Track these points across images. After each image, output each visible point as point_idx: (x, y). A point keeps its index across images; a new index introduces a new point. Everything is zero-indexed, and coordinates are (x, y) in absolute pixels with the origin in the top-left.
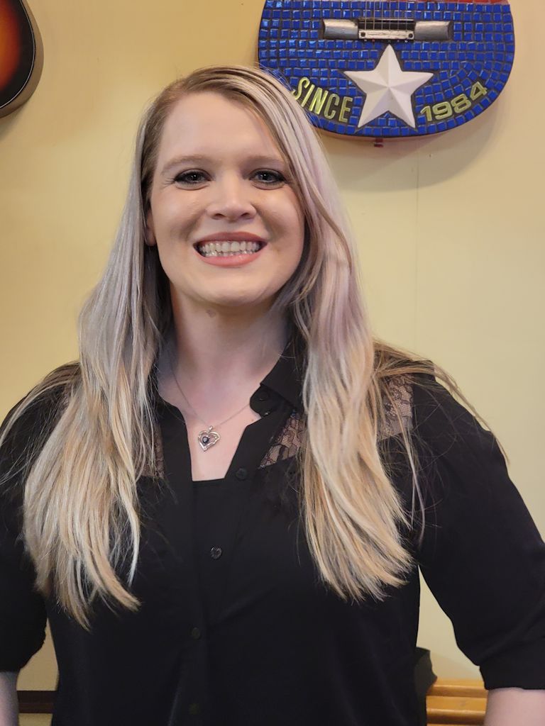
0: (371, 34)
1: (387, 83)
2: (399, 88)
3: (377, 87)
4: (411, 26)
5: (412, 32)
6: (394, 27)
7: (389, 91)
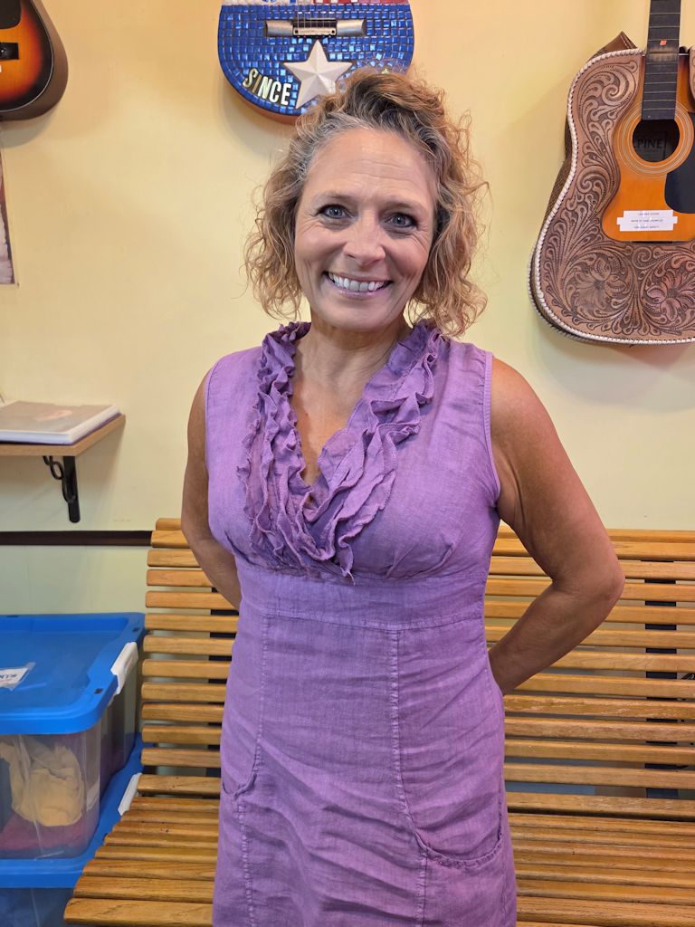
0: (303, 31)
1: (316, 70)
2: (325, 75)
3: (309, 75)
4: (334, 25)
5: (334, 29)
6: (320, 25)
7: (318, 77)
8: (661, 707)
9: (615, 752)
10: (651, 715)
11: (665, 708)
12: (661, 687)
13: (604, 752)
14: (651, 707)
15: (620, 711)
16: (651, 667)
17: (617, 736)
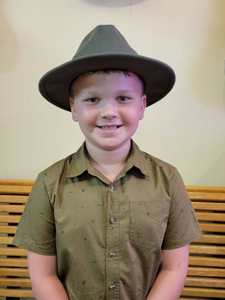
8: (218, 271)
9: (197, 292)
10: (214, 275)
11: (220, 272)
12: (219, 262)
13: (192, 292)
14: (214, 272)
15: (199, 273)
16: (214, 253)
17: (198, 285)
